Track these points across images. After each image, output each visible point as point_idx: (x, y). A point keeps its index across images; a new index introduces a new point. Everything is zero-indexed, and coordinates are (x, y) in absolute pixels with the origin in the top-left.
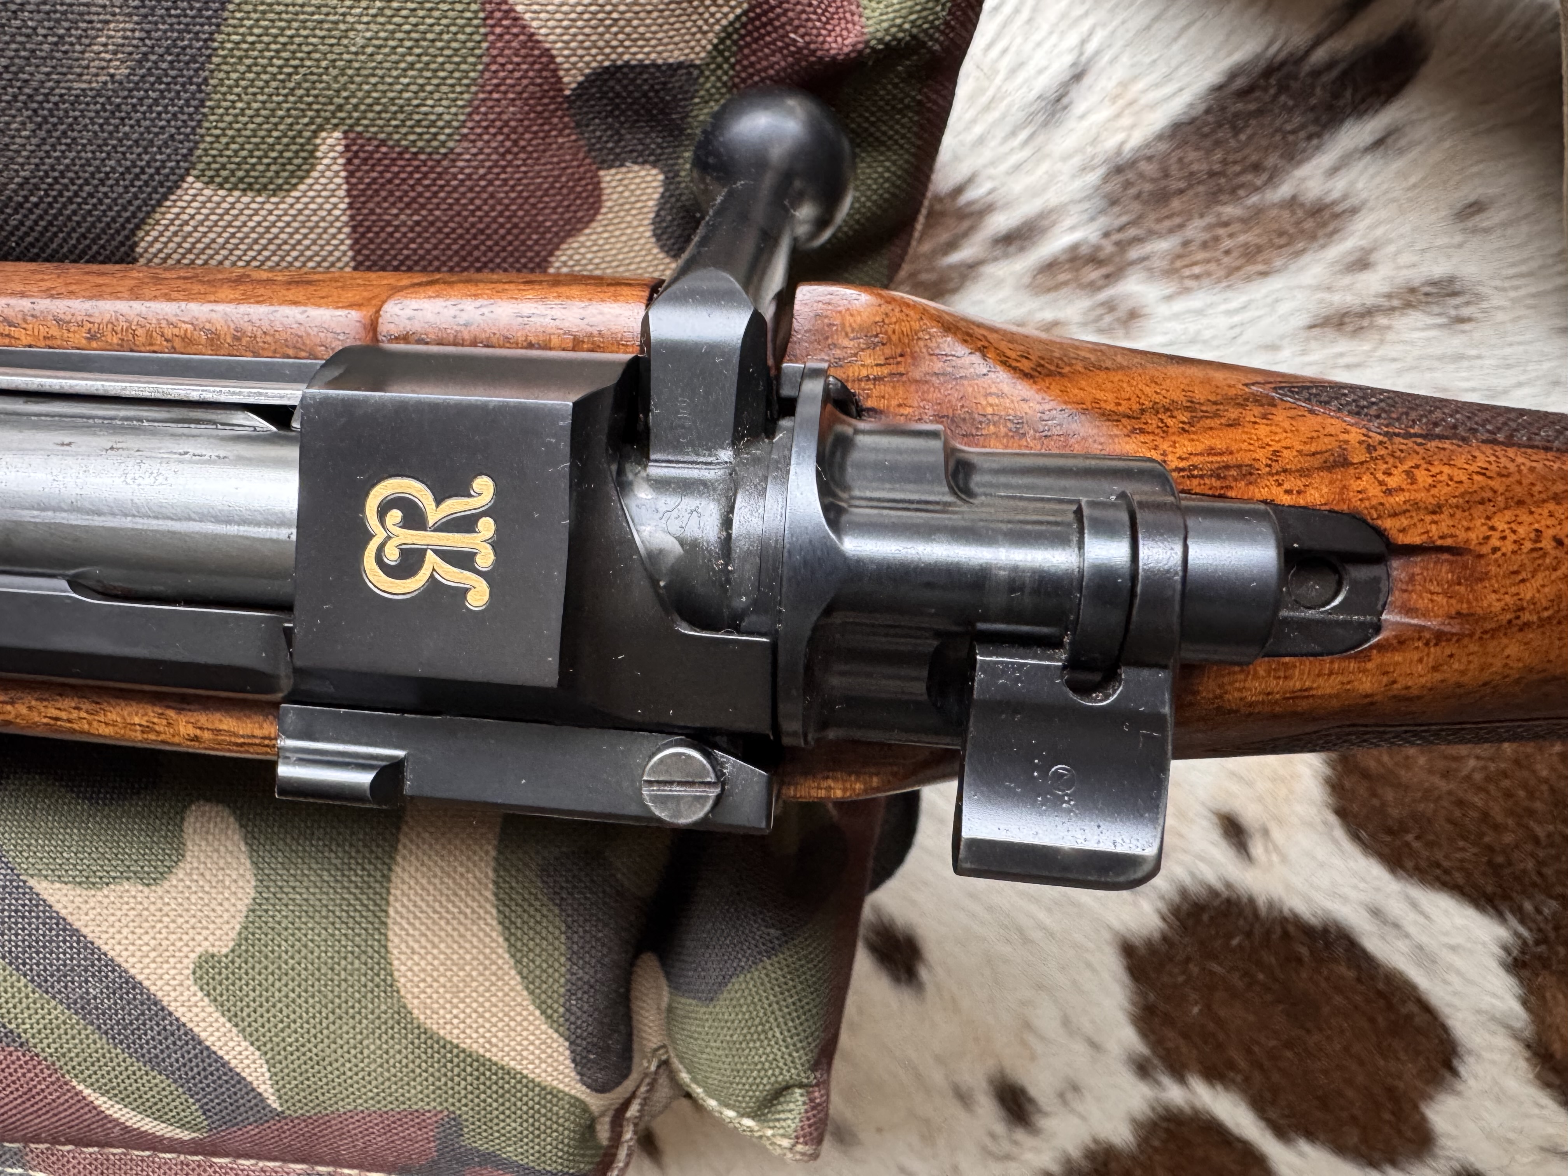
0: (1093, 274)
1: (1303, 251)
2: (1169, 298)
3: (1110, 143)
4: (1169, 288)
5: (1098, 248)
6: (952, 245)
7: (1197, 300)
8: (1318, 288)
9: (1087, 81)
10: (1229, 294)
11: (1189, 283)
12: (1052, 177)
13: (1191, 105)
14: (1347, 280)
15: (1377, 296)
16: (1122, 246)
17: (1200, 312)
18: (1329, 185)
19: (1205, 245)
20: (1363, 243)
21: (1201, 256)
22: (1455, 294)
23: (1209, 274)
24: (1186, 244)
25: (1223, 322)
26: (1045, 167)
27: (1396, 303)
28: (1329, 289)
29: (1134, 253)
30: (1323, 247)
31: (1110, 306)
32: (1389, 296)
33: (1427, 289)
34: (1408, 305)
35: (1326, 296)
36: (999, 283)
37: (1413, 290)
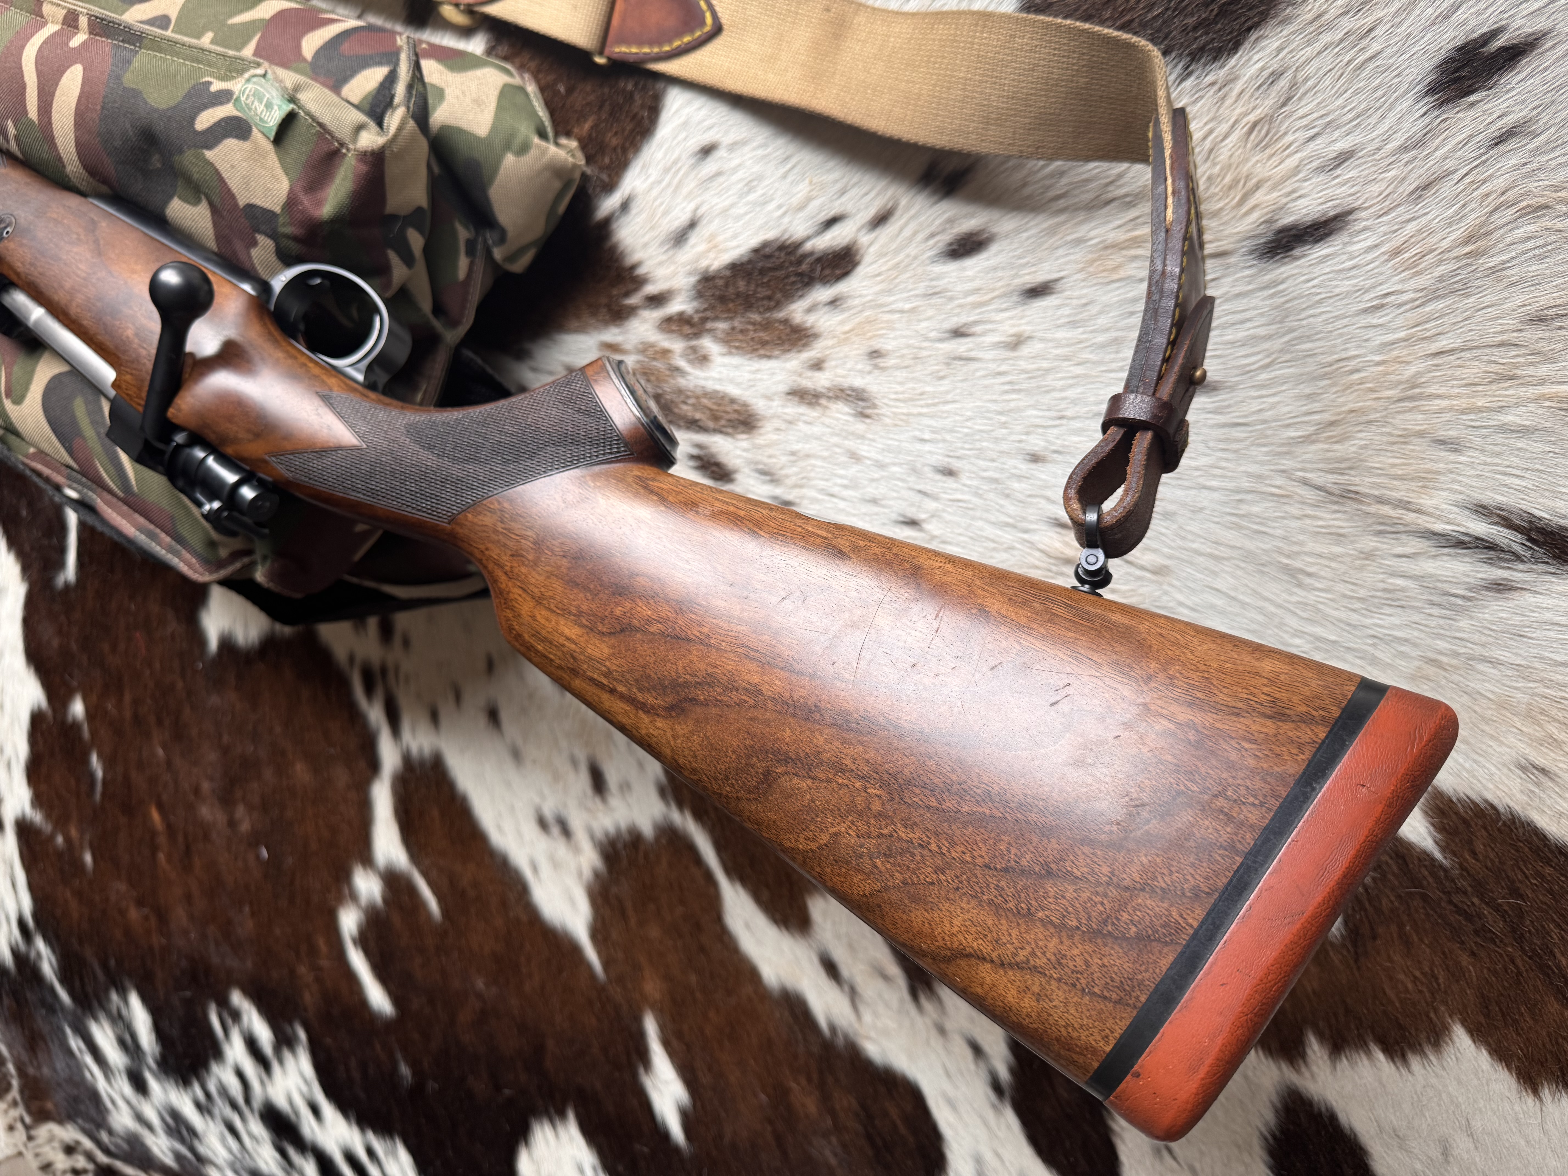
0: (687, 330)
1: (789, 350)
2: (724, 355)
3: (704, 264)
4: (724, 350)
5: (691, 317)
6: (627, 294)
7: (736, 360)
8: (795, 372)
9: (698, 229)
10: (750, 362)
11: (733, 350)
12: (674, 274)
13: (742, 256)
14: (809, 373)
15: (824, 387)
16: (704, 320)
17: (737, 367)
18: (806, 318)
19: (742, 331)
20: (819, 355)
21: (740, 337)
22: (862, 400)
23: (742, 348)
24: (733, 329)
25: (747, 376)
26: (672, 268)
27: (831, 394)
28: (800, 375)
29: (709, 325)
30: (799, 351)
31: (694, 349)
32: (829, 389)
33: (849, 392)
34: (837, 398)
35: (799, 379)
36: (645, 321)
37: (842, 390)
